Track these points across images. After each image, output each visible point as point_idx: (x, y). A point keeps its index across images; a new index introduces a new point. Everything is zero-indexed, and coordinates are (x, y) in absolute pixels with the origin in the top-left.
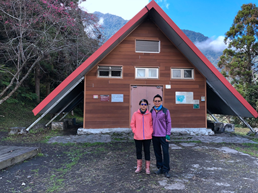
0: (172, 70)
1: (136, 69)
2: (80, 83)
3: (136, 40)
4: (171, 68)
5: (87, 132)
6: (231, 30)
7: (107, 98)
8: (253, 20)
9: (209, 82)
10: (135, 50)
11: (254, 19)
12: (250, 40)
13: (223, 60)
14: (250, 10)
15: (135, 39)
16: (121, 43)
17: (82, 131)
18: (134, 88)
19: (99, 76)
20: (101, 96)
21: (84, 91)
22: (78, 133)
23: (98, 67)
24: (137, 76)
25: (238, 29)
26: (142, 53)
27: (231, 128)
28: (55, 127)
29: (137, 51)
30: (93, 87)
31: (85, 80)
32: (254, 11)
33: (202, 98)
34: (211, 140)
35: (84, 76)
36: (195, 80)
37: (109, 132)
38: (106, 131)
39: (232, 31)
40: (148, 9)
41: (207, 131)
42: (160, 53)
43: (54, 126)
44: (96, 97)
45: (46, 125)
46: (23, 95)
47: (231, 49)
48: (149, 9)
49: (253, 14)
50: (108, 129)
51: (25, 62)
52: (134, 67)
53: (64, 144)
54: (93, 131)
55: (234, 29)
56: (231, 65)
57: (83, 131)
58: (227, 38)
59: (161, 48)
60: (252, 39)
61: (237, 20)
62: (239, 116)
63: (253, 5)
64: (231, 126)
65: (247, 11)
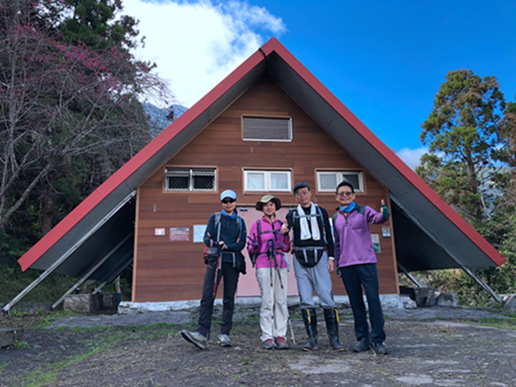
0: (318, 174)
1: (245, 173)
2: (128, 203)
3: (244, 117)
4: (315, 171)
5: (140, 308)
6: (431, 117)
7: (184, 233)
8: (470, 99)
9: (396, 197)
10: (242, 136)
11: (473, 96)
12: (469, 135)
13: (421, 175)
14: (462, 80)
15: (241, 114)
16: (213, 122)
17: (128, 306)
18: (242, 212)
19: (166, 189)
20: (171, 229)
21: (134, 220)
22: (120, 310)
23: (166, 171)
24: (248, 187)
25: (444, 116)
26: (257, 142)
27: (452, 301)
28: (71, 305)
29: (245, 138)
30: (155, 210)
31: (138, 197)
32: (472, 81)
33: (384, 230)
34: (411, 315)
35: (135, 189)
36: (366, 194)
37: (187, 307)
38: (182, 305)
39: (434, 120)
40: (264, 54)
41: (400, 300)
42: (292, 140)
43: (68, 303)
44: (160, 232)
45: (54, 306)
46: (11, 252)
47: (435, 154)
48: (267, 54)
49: (470, 86)
50: (186, 302)
51: (17, 172)
52: (241, 169)
53: (83, 329)
54: (154, 306)
55: (436, 116)
56: (438, 184)
57: (131, 307)
58: (425, 134)
59: (293, 132)
60: (473, 133)
61: (442, 99)
62: (464, 268)
63: (468, 73)
64: (451, 296)
65: (458, 82)
